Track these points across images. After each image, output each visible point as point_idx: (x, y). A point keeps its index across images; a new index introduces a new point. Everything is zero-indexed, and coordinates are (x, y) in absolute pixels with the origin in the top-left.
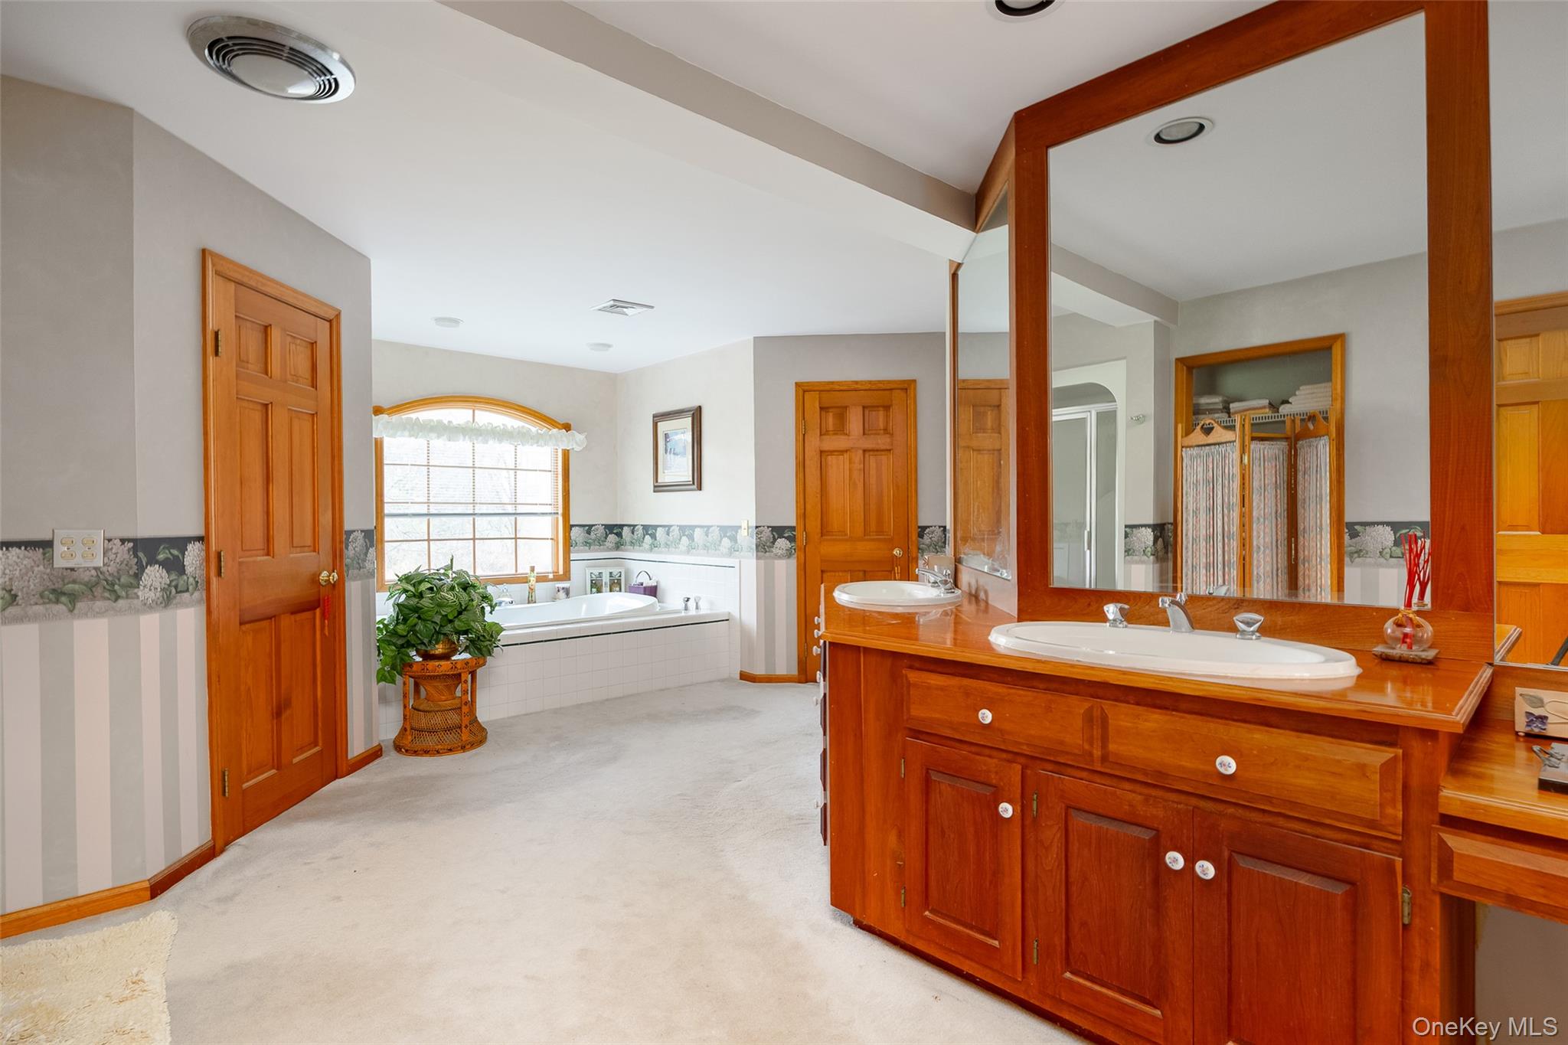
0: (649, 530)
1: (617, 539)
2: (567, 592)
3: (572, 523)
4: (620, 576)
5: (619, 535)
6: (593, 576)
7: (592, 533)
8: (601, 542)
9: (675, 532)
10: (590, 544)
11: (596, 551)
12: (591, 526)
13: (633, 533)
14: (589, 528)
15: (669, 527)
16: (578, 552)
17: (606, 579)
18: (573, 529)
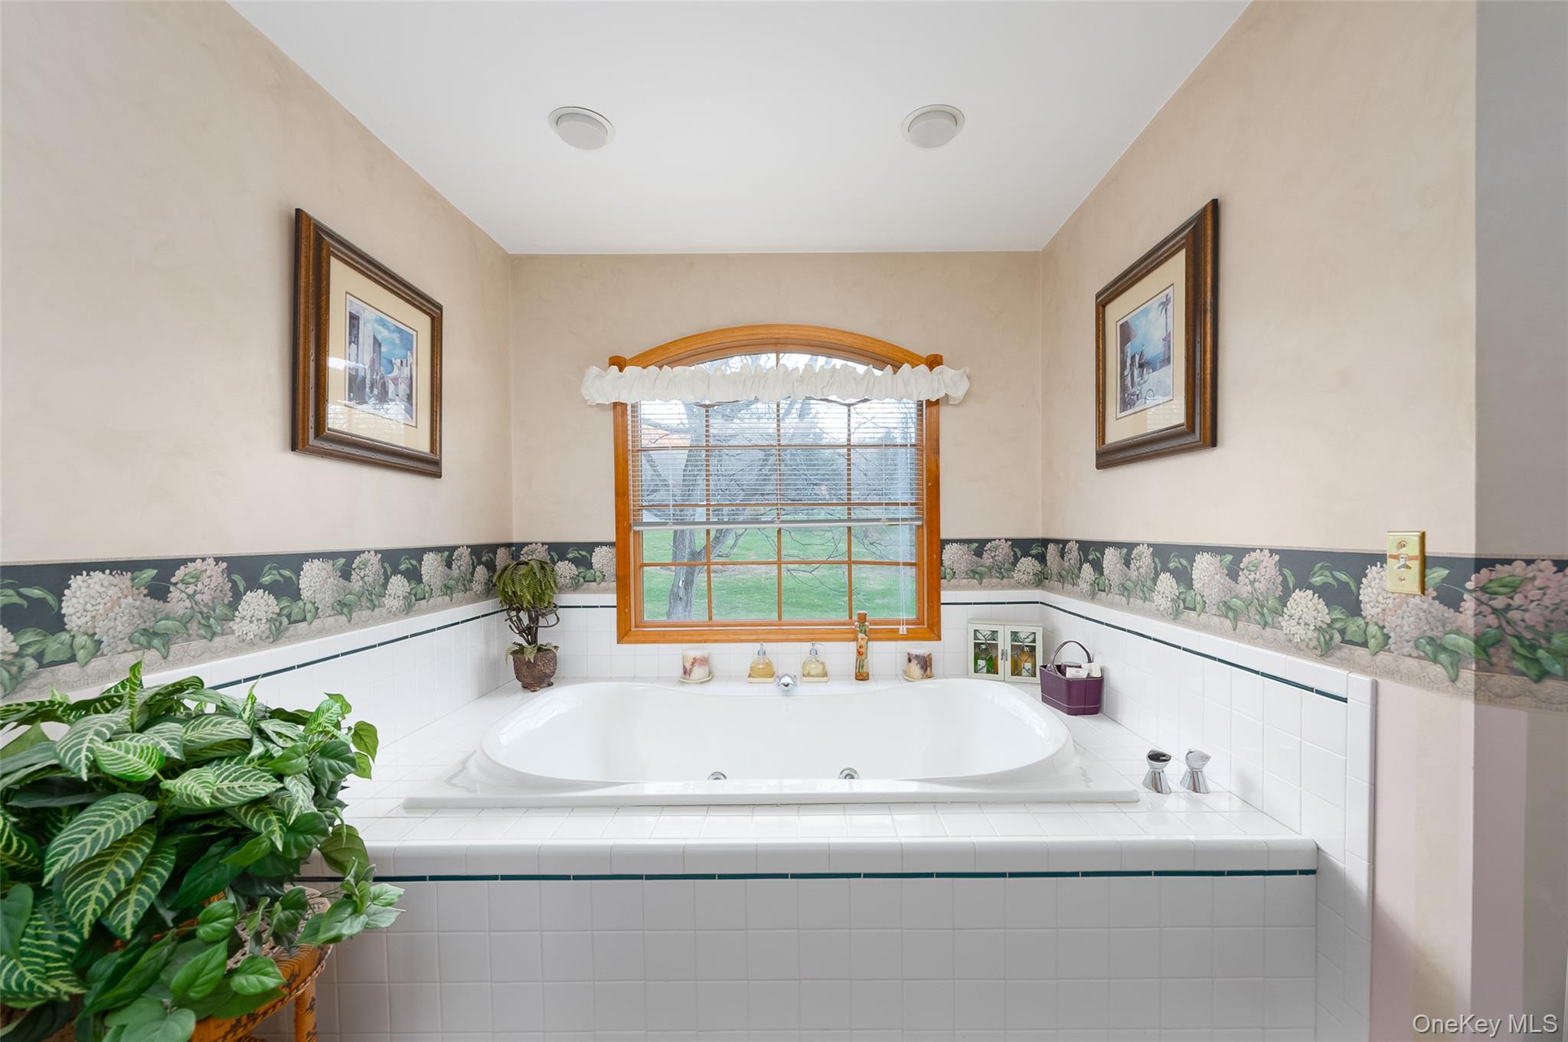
0: (1091, 551)
1: (1038, 566)
2: (925, 663)
3: (944, 535)
4: (1034, 641)
5: (1042, 558)
6: (979, 636)
7: (985, 555)
8: (1002, 572)
9: (1144, 559)
10: (982, 576)
11: (994, 587)
12: (983, 543)
13: (1062, 557)
14: (979, 546)
15: (1131, 546)
16: (956, 588)
17: (1004, 643)
18: (947, 547)
